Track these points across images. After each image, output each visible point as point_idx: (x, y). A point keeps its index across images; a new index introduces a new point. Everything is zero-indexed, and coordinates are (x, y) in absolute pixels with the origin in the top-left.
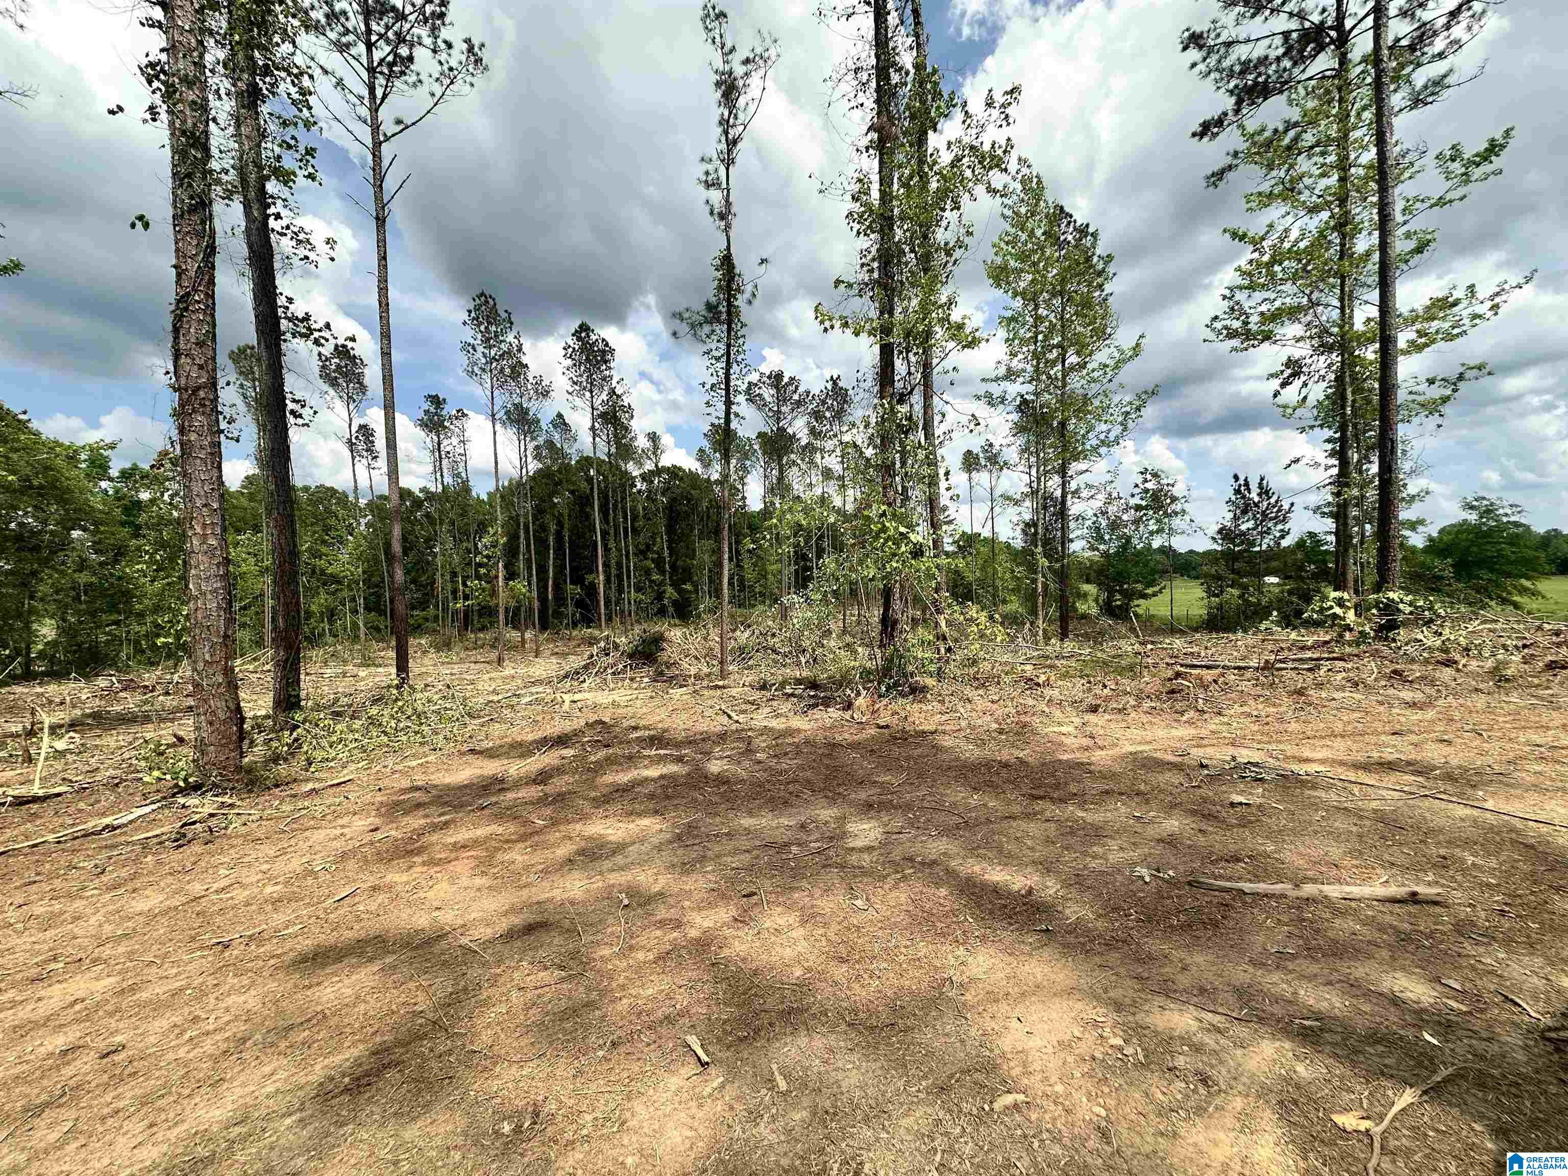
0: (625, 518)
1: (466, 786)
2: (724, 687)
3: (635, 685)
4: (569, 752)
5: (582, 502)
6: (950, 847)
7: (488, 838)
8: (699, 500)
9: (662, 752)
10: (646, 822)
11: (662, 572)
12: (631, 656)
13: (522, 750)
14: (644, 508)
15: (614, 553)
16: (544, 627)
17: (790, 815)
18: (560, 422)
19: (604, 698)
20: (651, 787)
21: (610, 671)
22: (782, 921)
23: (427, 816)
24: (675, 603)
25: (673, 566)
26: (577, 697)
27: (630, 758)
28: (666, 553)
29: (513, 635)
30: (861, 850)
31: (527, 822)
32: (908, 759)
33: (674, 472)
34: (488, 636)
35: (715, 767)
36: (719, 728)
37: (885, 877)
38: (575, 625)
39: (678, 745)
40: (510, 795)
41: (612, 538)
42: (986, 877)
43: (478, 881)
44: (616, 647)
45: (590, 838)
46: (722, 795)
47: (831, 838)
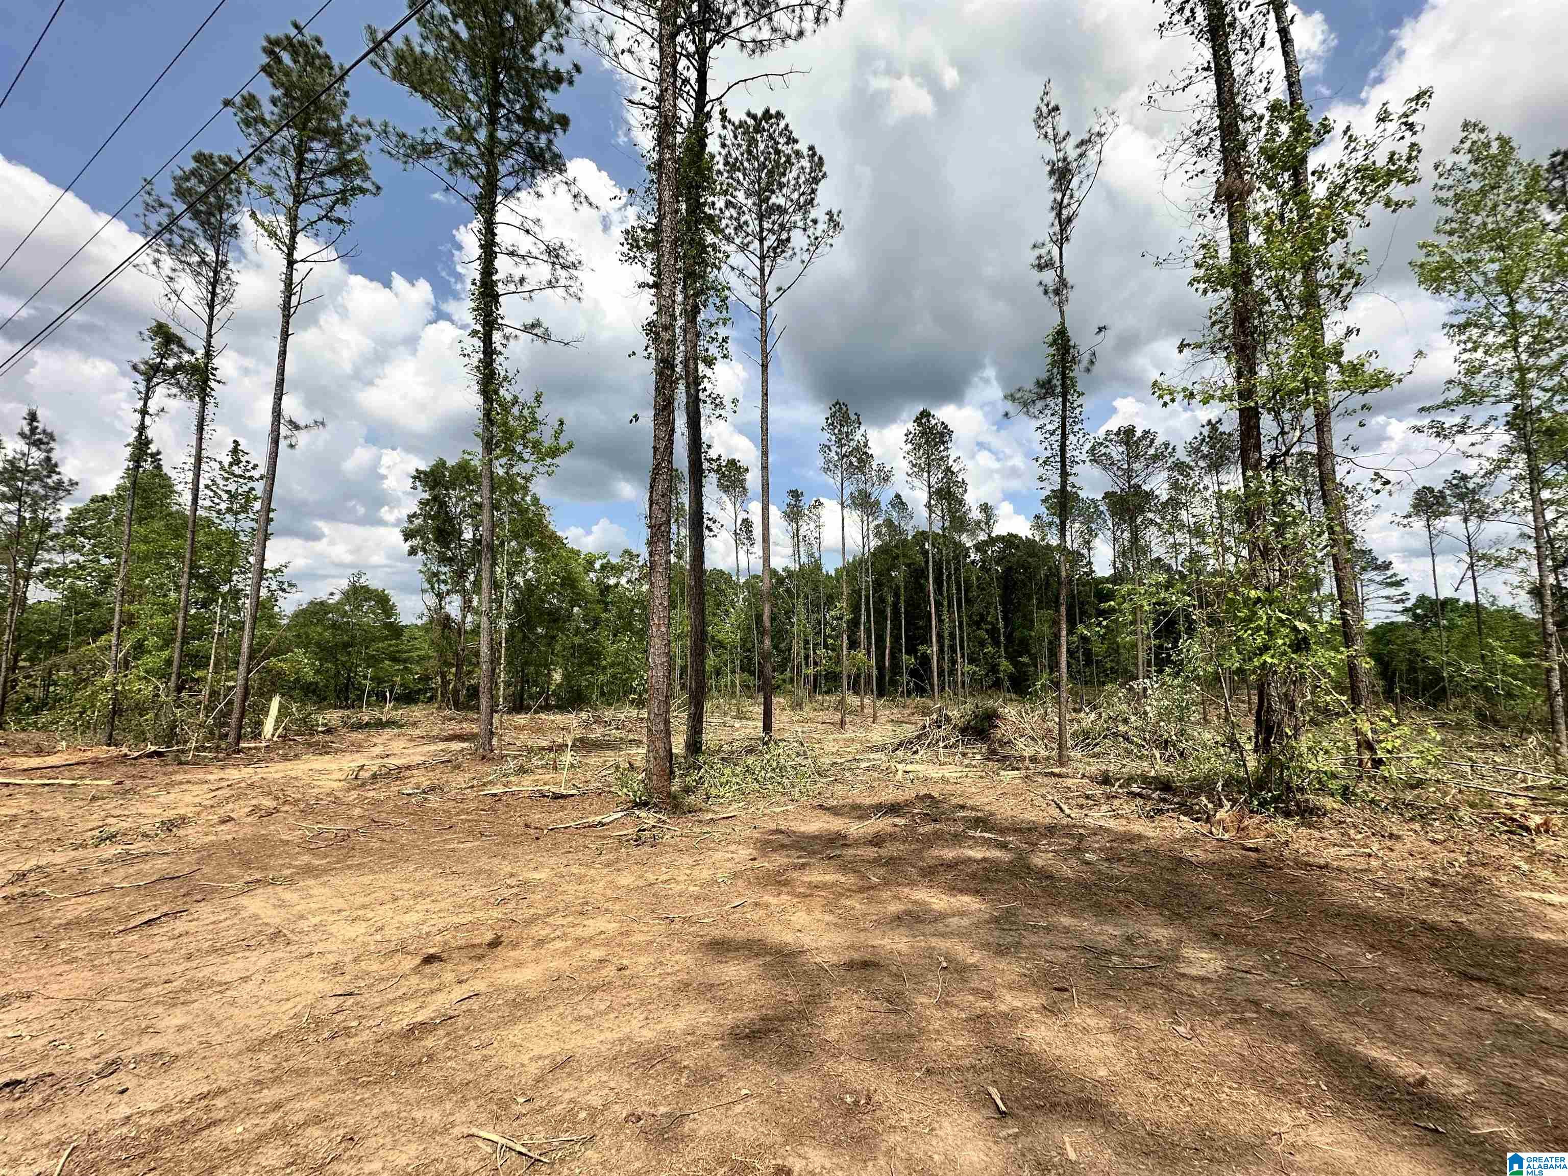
0: (959, 589)
1: (816, 837)
2: (1059, 776)
3: (966, 762)
4: (901, 821)
5: (918, 574)
6: (1313, 1003)
7: (835, 884)
8: (1038, 568)
9: (987, 835)
10: (966, 899)
11: (996, 643)
12: (963, 731)
13: (860, 812)
14: (978, 578)
15: (946, 625)
16: (881, 695)
17: (1116, 925)
18: (899, 502)
19: (934, 772)
20: (974, 867)
21: (941, 744)
22: (1092, 1022)
23: (788, 856)
24: (1011, 677)
25: (1009, 637)
26: (909, 768)
27: (956, 836)
28: (1001, 624)
29: (853, 700)
30: (1194, 979)
31: (864, 877)
32: (1279, 892)
33: (1011, 540)
34: (833, 699)
35: (1038, 860)
36: (1048, 820)
37: (1218, 1013)
38: (909, 694)
39: (1002, 831)
40: (851, 851)
41: (945, 609)
42: (1359, 1048)
43: (828, 918)
44: (948, 720)
45: (915, 902)
46: (1044, 890)
47: (1160, 959)
